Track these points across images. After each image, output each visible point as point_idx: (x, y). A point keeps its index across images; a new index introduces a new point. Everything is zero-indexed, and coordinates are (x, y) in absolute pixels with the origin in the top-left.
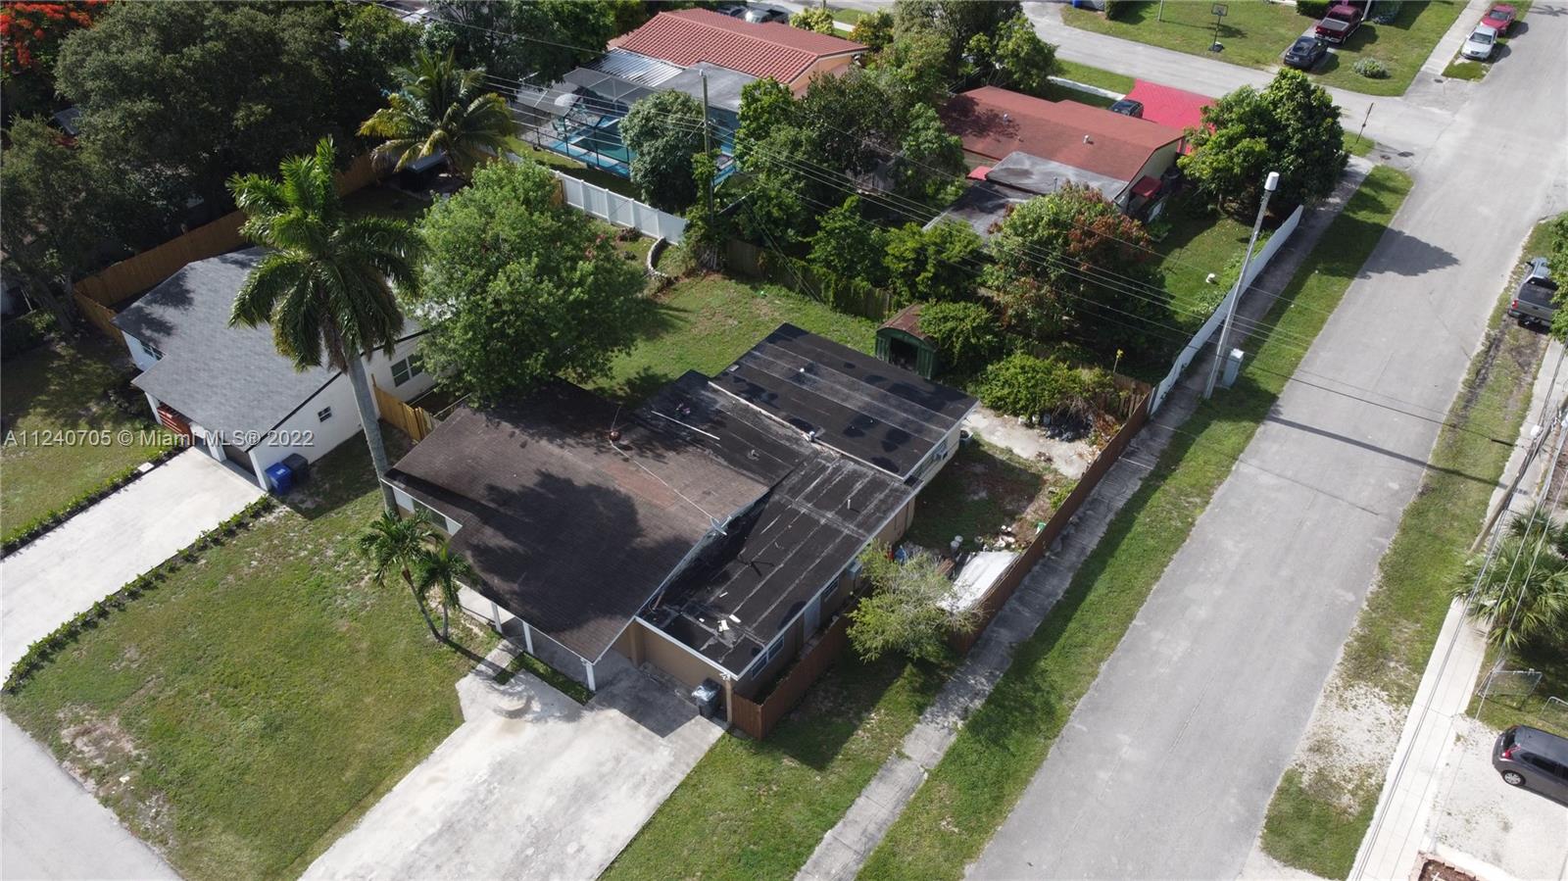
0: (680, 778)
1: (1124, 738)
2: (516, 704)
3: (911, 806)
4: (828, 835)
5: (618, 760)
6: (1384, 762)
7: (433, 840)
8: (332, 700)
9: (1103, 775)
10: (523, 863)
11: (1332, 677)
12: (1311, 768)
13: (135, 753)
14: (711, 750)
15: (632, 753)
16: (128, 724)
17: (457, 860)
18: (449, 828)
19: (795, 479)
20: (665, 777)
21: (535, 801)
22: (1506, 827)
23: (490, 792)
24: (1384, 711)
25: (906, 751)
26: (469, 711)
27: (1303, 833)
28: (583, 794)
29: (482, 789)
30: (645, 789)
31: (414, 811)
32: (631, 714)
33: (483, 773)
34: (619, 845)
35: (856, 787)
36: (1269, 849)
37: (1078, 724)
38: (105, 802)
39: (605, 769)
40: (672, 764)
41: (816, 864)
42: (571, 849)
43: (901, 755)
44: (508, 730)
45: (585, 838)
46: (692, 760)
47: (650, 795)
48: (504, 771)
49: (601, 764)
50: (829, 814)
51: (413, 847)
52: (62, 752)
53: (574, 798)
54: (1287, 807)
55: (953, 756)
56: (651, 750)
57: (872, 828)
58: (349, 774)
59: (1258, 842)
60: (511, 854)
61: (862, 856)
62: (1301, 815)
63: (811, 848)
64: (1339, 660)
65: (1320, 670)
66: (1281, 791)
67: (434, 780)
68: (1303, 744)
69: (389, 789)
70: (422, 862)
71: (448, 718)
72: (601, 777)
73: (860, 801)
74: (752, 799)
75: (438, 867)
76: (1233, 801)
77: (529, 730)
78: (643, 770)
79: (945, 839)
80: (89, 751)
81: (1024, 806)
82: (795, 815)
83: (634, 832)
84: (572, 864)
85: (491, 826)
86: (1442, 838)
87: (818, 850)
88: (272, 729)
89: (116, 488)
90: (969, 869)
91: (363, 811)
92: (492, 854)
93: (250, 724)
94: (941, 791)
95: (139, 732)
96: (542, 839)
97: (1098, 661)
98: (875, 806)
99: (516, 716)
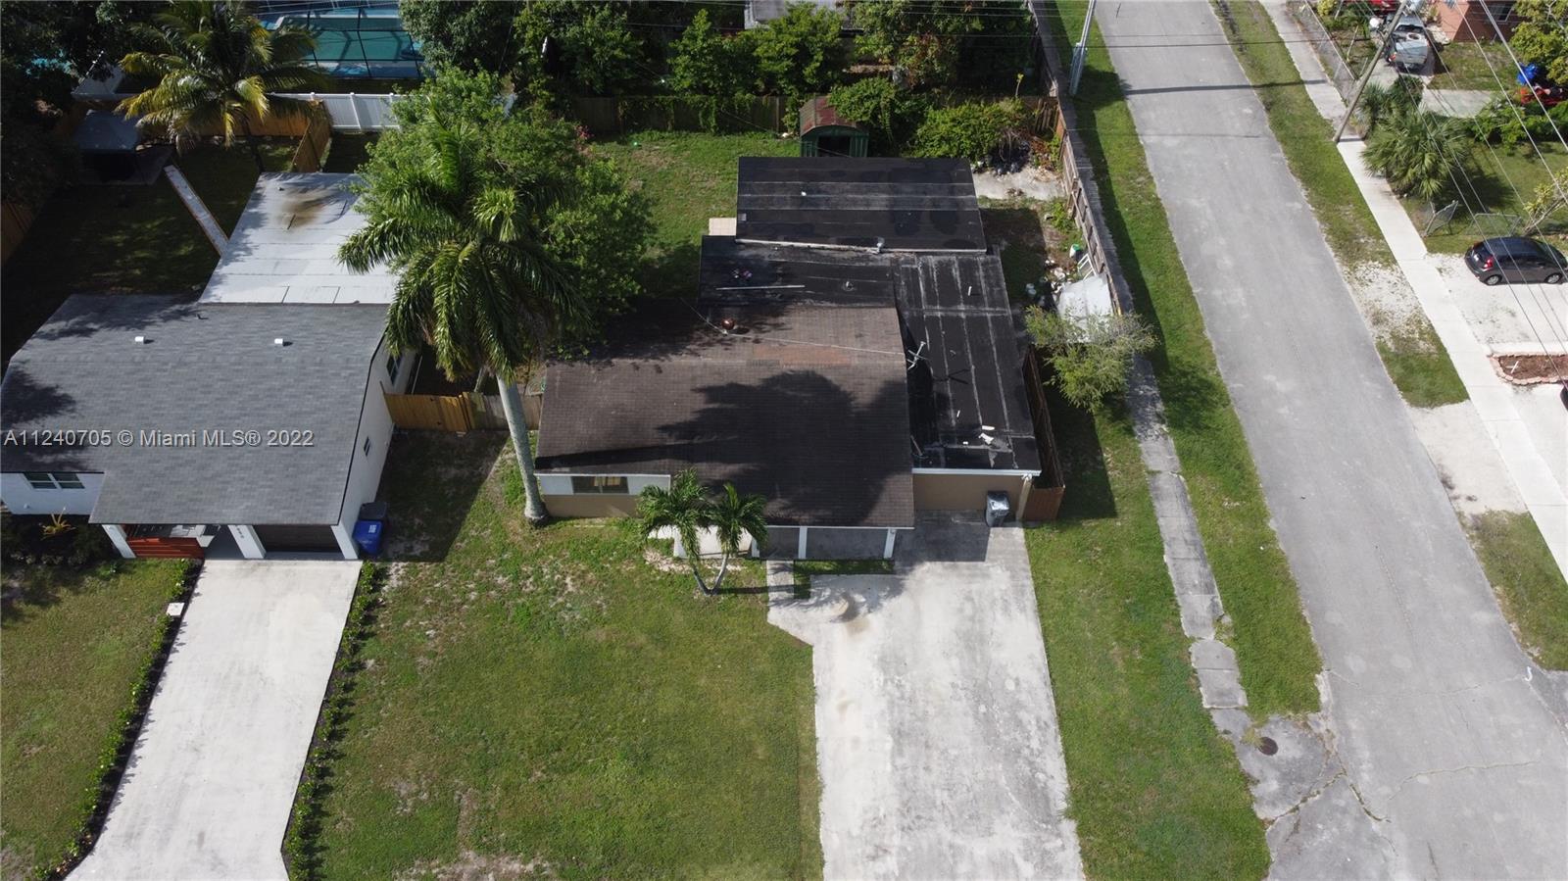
0: (1029, 584)
1: (1270, 378)
2: (842, 607)
3: (1194, 504)
4: (1166, 558)
5: (969, 599)
6: (1418, 309)
7: (898, 751)
8: (669, 702)
9: (1283, 411)
10: (987, 720)
11: (1341, 269)
12: (1387, 336)
14: (1029, 548)
15: (975, 587)
16: (488, 849)
17: (935, 754)
18: (900, 734)
19: (903, 290)
20: (1020, 591)
21: (942, 671)
22: (1512, 314)
23: (899, 686)
24: (1385, 274)
25: (1152, 468)
26: (806, 636)
27: (1423, 382)
28: (973, 641)
29: (890, 687)
30: (1013, 608)
31: (856, 741)
32: (939, 557)
33: (877, 677)
34: (1041, 659)
35: (1149, 515)
36: (1416, 403)
37: (1233, 386)
39: (968, 610)
40: (1013, 577)
41: (1181, 584)
42: (1011, 686)
43: (1153, 473)
44: (856, 630)
45: (1010, 671)
46: (1023, 563)
47: (1023, 610)
48: (891, 663)
49: (961, 610)
50: (1152, 543)
51: (889, 768)
53: (970, 648)
54: (1398, 369)
55: (1185, 455)
56: (986, 576)
57: (1188, 536)
58: (761, 752)
59: (1404, 402)
60: (970, 720)
61: (1203, 559)
62: (1409, 370)
63: (1166, 576)
65: (1329, 266)
66: (1386, 360)
67: (843, 707)
68: (1367, 323)
69: (813, 739)
70: (909, 774)
71: (796, 656)
72: (972, 619)
73: (1161, 522)
74: (1093, 567)
75: (927, 769)
76: (1368, 383)
77: (875, 621)
78: (997, 594)
79: (1237, 514)
81: (1258, 460)
82: (1130, 558)
83: (1041, 643)
84: (1023, 697)
85: (931, 711)
86: (1490, 340)
87: (1171, 573)
88: (643, 761)
89: (166, 649)
90: (1272, 525)
91: (812, 770)
92: (957, 730)
93: (616, 771)
94: (1202, 483)
95: (511, 848)
96: (981, 693)
97: (1201, 331)
98: (1174, 519)
99: (850, 615)
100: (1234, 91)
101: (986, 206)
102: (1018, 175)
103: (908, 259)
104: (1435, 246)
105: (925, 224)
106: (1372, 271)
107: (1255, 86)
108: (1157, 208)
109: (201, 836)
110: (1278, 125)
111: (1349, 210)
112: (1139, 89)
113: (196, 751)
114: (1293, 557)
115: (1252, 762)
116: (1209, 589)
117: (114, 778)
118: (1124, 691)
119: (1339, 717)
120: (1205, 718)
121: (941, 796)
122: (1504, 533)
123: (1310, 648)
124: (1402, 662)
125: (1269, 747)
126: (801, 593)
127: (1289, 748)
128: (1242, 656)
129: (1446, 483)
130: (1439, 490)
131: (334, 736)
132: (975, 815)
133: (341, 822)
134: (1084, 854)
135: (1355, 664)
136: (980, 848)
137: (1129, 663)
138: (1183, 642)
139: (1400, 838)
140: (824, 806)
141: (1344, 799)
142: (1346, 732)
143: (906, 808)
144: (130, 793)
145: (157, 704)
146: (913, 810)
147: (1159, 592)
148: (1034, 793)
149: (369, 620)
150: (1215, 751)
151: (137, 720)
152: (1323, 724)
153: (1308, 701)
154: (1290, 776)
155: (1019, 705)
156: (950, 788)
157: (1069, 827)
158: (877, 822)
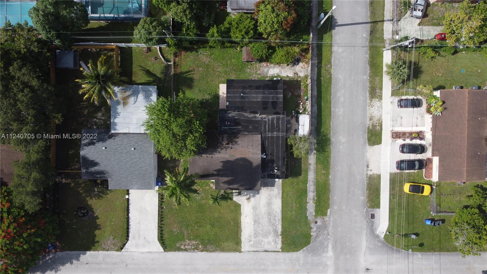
0: (281, 192)
1: (341, 137)
2: (248, 197)
3: (316, 172)
4: (308, 185)
5: (270, 195)
6: (381, 115)
7: (255, 224)
8: (216, 215)
9: (341, 147)
10: (270, 219)
11: (368, 101)
12: (371, 124)
13: (197, 243)
14: (282, 184)
15: (271, 193)
16: (190, 240)
17: (260, 225)
18: (255, 221)
19: (263, 128)
20: (279, 193)
21: (263, 210)
22: (402, 118)
23: (256, 213)
24: (378, 103)
25: (310, 163)
26: (240, 203)
27: (373, 139)
28: (269, 204)
29: (254, 213)
30: (277, 197)
31: (248, 223)
32: (266, 186)
33: (252, 211)
34: (281, 208)
35: (307, 175)
36: (370, 145)
37: (332, 140)
38: (202, 251)
39: (269, 198)
40: (278, 191)
41: (309, 191)
42: (275, 213)
43: (310, 164)
44: (249, 202)
45: (275, 210)
46: (280, 188)
47: (279, 197)
48: (255, 208)
49: (268, 198)
50: (306, 182)
51: (253, 227)
52: (186, 250)
53: (269, 205)
54: (370, 135)
55: (318, 159)
56: (273, 190)
57: (313, 180)
58: (232, 224)
59: (367, 144)
60: (267, 219)
61: (314, 185)
62: (372, 135)
63: (307, 189)
64: (368, 96)
65: (366, 101)
66: (368, 132)
67: (246, 217)
68: (368, 120)
69: (241, 222)
70: (256, 228)
71: (238, 206)
72: (269, 200)
73: (309, 177)
74: (293, 187)
75: (259, 227)
76: (361, 139)
77: (252, 199)
78: (275, 194)
79: (324, 174)
80: (189, 247)
81: (332, 161)
82: (301, 185)
83: (281, 204)
84: (277, 215)
85: (261, 217)
86: (393, 126)
87: (308, 188)
88: (213, 225)
89: (128, 205)
90: (330, 177)
91: (240, 227)
92: (264, 221)
93: (208, 227)
94: (319, 166)
95: (193, 239)
96: (269, 214)
97: (330, 123)
98: (311, 176)
99: (248, 199)
100: (364, 25)
101: (288, 79)
102: (298, 66)
103: (265, 118)
104: (394, 94)
105: (270, 106)
106: (376, 102)
107: (370, 23)
108: (330, 78)
109: (145, 238)
110: (371, 41)
111: (377, 79)
112: (338, 24)
113: (139, 223)
114: (332, 185)
115: (313, 225)
116: (314, 192)
117: (128, 228)
118: (294, 213)
119: (329, 218)
120: (307, 217)
121: (261, 232)
122: (374, 179)
123: (328, 204)
124: (344, 207)
125: (316, 222)
126: (240, 194)
127: (319, 223)
128: (316, 206)
129: (368, 167)
130: (365, 168)
131: (162, 221)
132: (266, 235)
133: (166, 236)
134: (282, 242)
135: (335, 207)
136: (266, 240)
137: (296, 207)
138: (306, 203)
139: (332, 239)
140: (242, 234)
141: (325, 232)
142: (329, 220)
143: (255, 234)
144: (131, 230)
145: (130, 215)
147: (304, 192)
148: (275, 231)
149: (162, 199)
150: (307, 223)
151: (128, 219)
152: (326, 218)
153: (325, 214)
154: (318, 228)
155: (276, 216)
156: (262, 231)
157: (280, 237)
158: (250, 236)
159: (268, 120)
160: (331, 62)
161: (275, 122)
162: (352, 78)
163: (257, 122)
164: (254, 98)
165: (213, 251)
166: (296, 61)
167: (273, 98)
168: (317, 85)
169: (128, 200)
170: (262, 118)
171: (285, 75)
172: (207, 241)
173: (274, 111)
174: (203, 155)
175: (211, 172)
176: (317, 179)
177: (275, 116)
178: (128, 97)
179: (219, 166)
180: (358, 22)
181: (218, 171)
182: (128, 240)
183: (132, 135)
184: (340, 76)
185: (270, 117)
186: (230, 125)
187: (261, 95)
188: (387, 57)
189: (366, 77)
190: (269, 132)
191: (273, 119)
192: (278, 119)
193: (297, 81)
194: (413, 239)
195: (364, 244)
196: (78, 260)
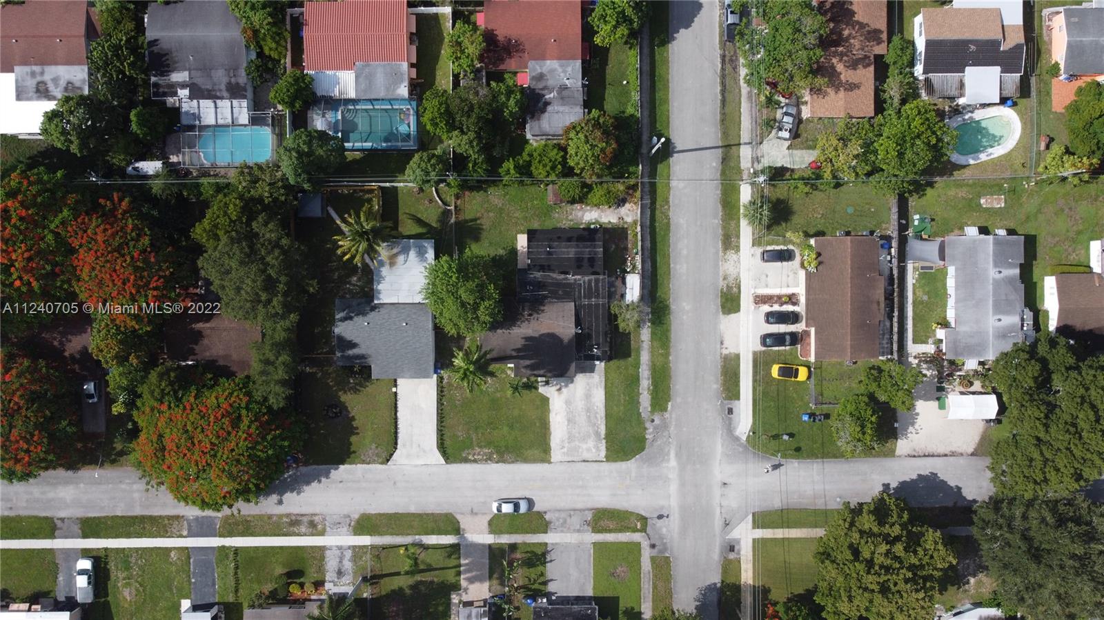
0: (604, 379)
1: (685, 304)
2: (558, 387)
3: (651, 352)
4: (640, 370)
5: (588, 384)
6: (739, 273)
7: (568, 425)
8: (516, 412)
9: (685, 317)
10: (589, 417)
11: (721, 254)
12: (725, 285)
13: (490, 451)
14: (605, 368)
15: (590, 381)
16: (480, 447)
17: (576, 425)
18: (569, 421)
19: (577, 293)
20: (601, 382)
21: (580, 404)
22: (767, 276)
23: (570, 408)
24: (734, 256)
25: (643, 339)
26: (548, 395)
27: (729, 305)
28: (588, 396)
29: (567, 409)
30: (599, 387)
31: (559, 423)
32: (582, 372)
33: (564, 406)
34: (604, 401)
35: (638, 356)
36: (724, 313)
37: (673, 307)
38: (497, 462)
40: (600, 378)
41: (642, 378)
42: (596, 408)
43: (642, 341)
44: (560, 394)
45: (596, 404)
46: (603, 374)
47: (601, 387)
48: (568, 402)
49: (586, 387)
50: (637, 365)
51: (566, 429)
52: (475, 461)
53: (587, 398)
54: (724, 300)
55: (653, 334)
56: (593, 377)
57: (647, 362)
58: (538, 424)
59: (721, 313)
60: (585, 417)
61: (649, 370)
62: (727, 300)
63: (639, 375)
64: (721, 246)
65: (717, 253)
66: (721, 296)
67: (556, 414)
68: (721, 279)
69: (549, 422)
70: (570, 430)
71: (545, 401)
72: (588, 390)
73: (641, 358)
74: (621, 373)
75: (574, 429)
76: (712, 305)
77: (564, 390)
78: (595, 383)
79: (662, 355)
80: (480, 457)
81: (673, 336)
82: (631, 371)
83: (604, 396)
84: (598, 411)
85: (576, 414)
86: (755, 288)
88: (511, 427)
89: (396, 400)
90: (670, 358)
91: (549, 429)
92: (582, 419)
93: (506, 429)
94: (655, 344)
95: (485, 447)
96: (588, 410)
97: (669, 284)
98: (645, 357)
99: (559, 390)
100: (713, 150)
101: (610, 226)
102: (623, 208)
103: (579, 280)
104: (756, 242)
105: (585, 263)
106: (731, 255)
107: (722, 147)
108: (668, 225)
109: (419, 446)
110: (723, 173)
111: (733, 223)
112: (677, 149)
113: (411, 426)
114: (673, 368)
115: (648, 425)
116: (649, 379)
117: (396, 433)
118: (622, 408)
119: (671, 414)
120: (639, 414)
121: (577, 435)
122: (731, 360)
123: (669, 396)
124: (690, 399)
125: (653, 421)
126: (547, 383)
127: (657, 422)
128: (652, 398)
129: (722, 343)
130: (718, 346)
131: (442, 422)
132: (584, 439)
133: (448, 443)
134: (606, 447)
135: (679, 400)
136: (584, 446)
137: (625, 401)
138: (639, 394)
139: (675, 443)
140: (552, 438)
141: (666, 434)
142: (671, 418)
143: (569, 438)
144: (400, 435)
145: (398, 414)
146: (571, 438)
147: (636, 380)
148: (597, 434)
149: (442, 391)
150: (640, 422)
151: (396, 419)
152: (667, 415)
153: (665, 410)
154: (655, 428)
155: (597, 413)
156: (579, 433)
157: (604, 441)
158: (563, 441)
159: (584, 282)
160: (669, 202)
161: (593, 285)
162: (699, 223)
163: (569, 285)
164: (564, 253)
165: (513, 462)
166: (621, 202)
167: (590, 253)
168: (650, 233)
169: (396, 393)
170: (575, 280)
171: (606, 221)
172: (504, 449)
173: (591, 270)
174: (499, 331)
175: (509, 352)
176: (652, 362)
177: (593, 277)
178: (396, 255)
179: (519, 343)
180: (705, 146)
181: (518, 350)
182: (396, 449)
183: (402, 306)
184: (681, 221)
185: (586, 278)
186: (532, 291)
187: (573, 250)
188: (746, 194)
189: (717, 221)
190: (585, 298)
191: (590, 281)
192: (597, 281)
193: (623, 228)
194: (785, 440)
195: (719, 449)
196: (327, 477)
